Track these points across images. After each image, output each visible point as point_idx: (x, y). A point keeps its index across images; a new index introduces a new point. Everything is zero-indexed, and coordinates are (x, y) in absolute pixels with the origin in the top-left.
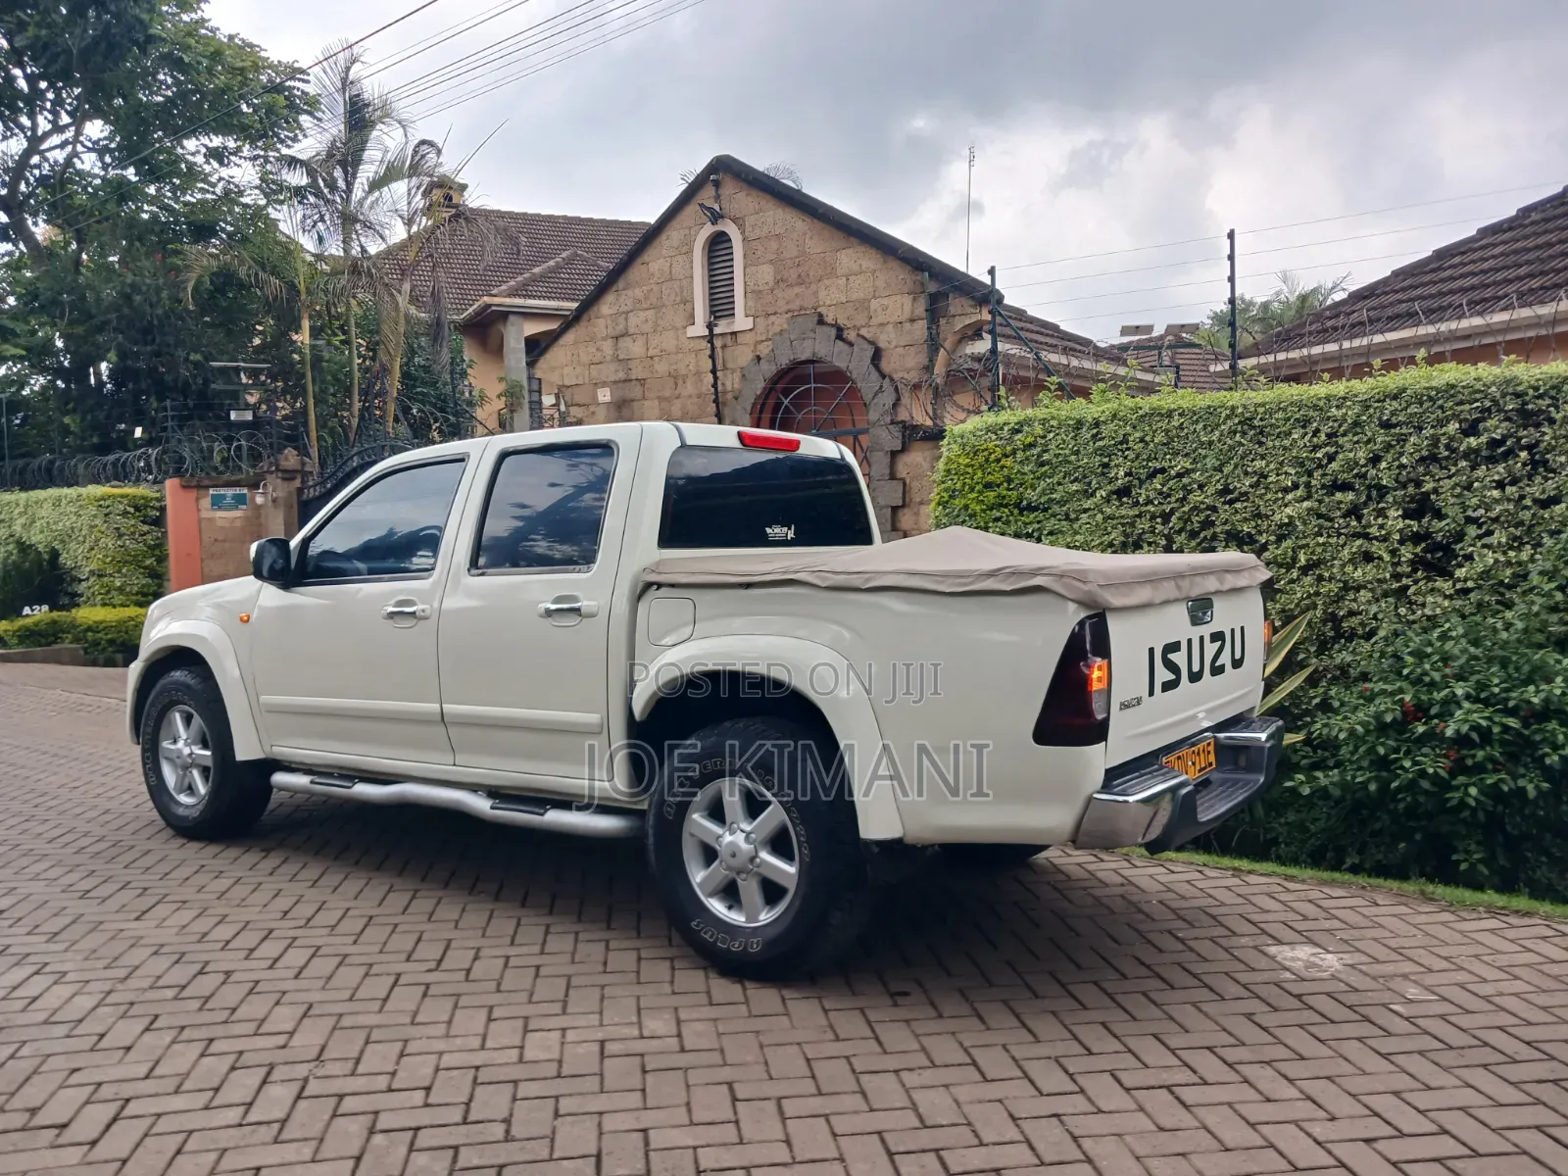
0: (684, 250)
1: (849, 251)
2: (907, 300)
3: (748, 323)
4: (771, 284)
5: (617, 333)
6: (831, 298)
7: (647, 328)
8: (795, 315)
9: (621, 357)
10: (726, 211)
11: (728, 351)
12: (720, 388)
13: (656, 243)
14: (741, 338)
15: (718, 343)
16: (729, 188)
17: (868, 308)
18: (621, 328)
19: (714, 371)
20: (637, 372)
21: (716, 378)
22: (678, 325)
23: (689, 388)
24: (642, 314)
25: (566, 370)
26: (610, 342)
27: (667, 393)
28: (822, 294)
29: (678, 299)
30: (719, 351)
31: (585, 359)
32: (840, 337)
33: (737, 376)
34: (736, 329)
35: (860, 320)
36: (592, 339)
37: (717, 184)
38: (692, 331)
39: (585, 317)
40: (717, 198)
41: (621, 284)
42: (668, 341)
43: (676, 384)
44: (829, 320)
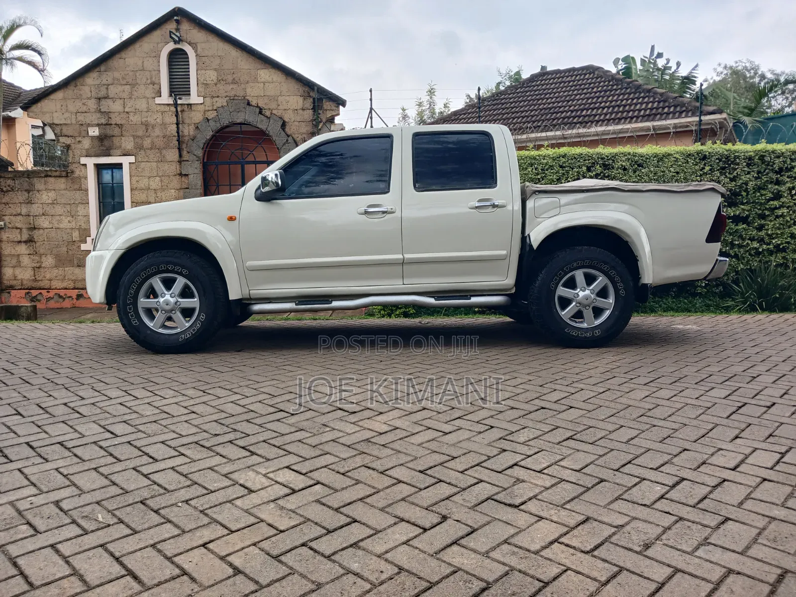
0: (154, 54)
1: (266, 71)
2: (301, 100)
3: (200, 100)
4: (215, 81)
5: (100, 95)
6: (253, 93)
7: (125, 95)
8: (232, 99)
9: (102, 110)
10: (184, 38)
11: (186, 114)
12: (181, 133)
13: (131, 48)
14: (194, 108)
15: (179, 109)
16: (185, 26)
17: (277, 101)
18: (103, 93)
19: (177, 124)
20: (116, 119)
21: (178, 128)
22: (148, 96)
23: (157, 132)
24: (120, 88)
25: (55, 115)
26: (93, 101)
27: (140, 133)
28: (249, 91)
29: (149, 81)
30: (180, 113)
31: (72, 108)
32: (260, 113)
33: (192, 128)
34: (192, 102)
35: (273, 106)
36: (79, 97)
37: (178, 22)
38: (158, 101)
39: (73, 84)
40: (177, 30)
41: (103, 68)
42: (142, 105)
43: (147, 129)
44: (254, 103)
